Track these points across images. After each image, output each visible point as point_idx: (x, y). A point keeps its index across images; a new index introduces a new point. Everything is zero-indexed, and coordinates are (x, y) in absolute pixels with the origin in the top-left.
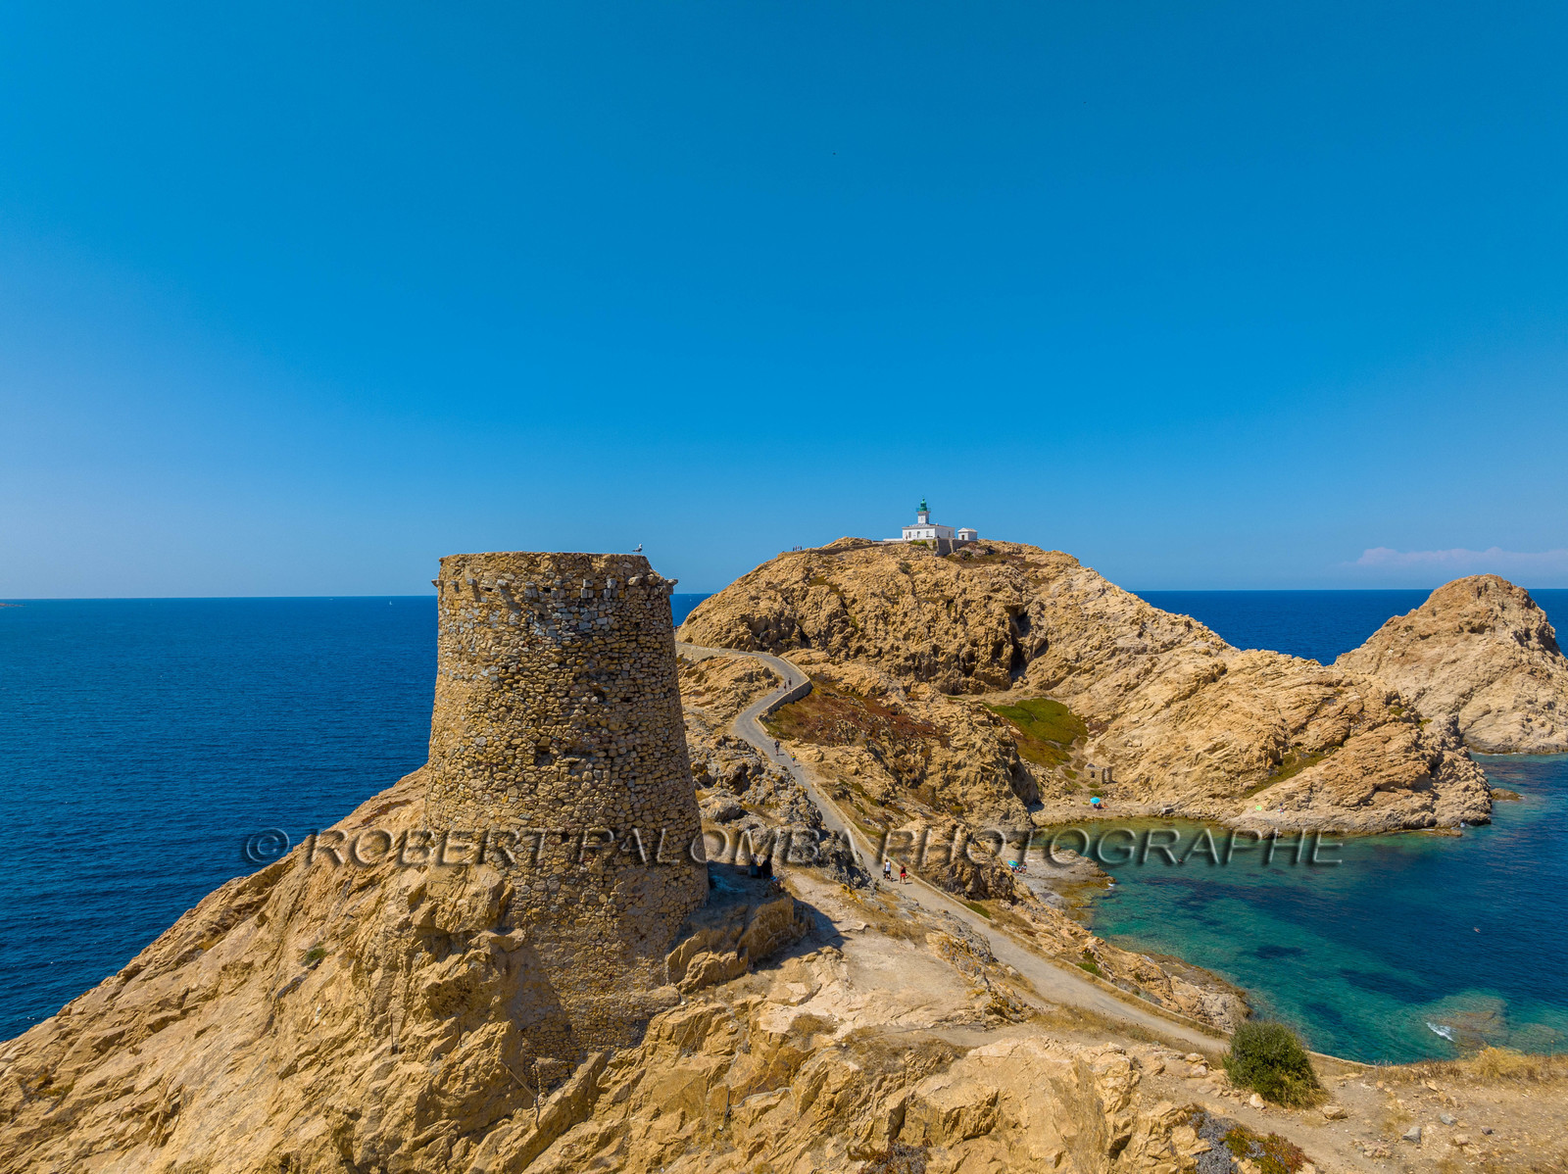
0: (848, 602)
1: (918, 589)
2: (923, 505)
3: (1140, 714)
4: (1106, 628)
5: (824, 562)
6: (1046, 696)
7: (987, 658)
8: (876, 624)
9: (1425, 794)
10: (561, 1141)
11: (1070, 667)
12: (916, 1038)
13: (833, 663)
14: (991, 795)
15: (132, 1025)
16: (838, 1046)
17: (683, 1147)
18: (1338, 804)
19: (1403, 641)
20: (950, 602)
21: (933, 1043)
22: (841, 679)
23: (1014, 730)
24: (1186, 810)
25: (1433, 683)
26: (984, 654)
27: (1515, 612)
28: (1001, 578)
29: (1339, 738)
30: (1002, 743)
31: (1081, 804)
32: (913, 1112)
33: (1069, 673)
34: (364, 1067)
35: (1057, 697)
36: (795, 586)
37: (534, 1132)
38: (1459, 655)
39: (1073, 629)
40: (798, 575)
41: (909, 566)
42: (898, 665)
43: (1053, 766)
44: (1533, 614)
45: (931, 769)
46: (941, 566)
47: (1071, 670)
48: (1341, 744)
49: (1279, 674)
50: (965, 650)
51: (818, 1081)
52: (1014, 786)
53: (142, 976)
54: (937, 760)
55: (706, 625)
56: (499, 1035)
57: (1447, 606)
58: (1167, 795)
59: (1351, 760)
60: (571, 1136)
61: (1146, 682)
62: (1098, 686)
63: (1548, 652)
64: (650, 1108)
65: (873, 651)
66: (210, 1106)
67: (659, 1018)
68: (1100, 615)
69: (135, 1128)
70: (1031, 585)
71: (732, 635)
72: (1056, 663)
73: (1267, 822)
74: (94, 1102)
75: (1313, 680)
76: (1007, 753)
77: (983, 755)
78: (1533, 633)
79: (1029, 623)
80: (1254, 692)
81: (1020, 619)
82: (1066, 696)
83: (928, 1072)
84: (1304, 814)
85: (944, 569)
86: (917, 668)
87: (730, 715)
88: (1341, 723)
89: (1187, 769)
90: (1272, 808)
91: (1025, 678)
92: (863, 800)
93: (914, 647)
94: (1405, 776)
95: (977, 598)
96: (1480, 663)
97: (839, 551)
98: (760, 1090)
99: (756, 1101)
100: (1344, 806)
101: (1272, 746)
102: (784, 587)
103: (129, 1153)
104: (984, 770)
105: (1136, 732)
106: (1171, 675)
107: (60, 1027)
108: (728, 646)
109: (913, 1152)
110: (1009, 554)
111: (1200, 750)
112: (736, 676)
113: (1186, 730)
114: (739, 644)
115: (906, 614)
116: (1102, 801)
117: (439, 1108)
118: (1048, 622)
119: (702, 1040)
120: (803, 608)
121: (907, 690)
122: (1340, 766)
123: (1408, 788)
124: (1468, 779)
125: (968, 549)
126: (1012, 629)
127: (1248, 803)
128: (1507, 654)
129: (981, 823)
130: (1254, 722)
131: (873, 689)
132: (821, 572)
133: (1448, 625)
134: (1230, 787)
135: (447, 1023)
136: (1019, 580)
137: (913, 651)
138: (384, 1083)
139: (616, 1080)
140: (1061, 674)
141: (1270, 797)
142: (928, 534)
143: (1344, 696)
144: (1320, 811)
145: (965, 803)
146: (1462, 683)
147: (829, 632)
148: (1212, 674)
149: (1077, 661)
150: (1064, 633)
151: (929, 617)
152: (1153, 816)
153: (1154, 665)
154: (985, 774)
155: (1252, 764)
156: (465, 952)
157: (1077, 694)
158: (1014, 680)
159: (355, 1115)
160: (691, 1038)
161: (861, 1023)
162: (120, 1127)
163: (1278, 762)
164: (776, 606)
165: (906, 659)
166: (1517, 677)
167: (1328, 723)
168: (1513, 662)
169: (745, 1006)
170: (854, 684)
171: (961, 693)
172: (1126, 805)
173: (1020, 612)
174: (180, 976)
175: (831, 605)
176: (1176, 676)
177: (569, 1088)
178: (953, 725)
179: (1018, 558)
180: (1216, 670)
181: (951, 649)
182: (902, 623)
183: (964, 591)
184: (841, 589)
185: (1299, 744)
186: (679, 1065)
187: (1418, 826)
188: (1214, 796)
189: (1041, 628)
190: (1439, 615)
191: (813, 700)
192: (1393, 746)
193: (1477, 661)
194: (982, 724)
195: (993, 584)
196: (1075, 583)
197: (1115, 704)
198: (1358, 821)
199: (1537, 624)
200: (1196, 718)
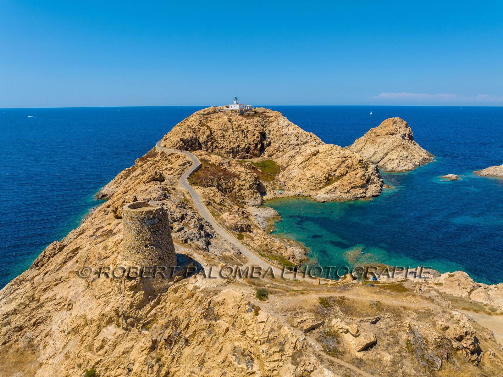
0: (212, 132)
1: (233, 127)
2: (236, 98)
3: (294, 166)
4: (288, 138)
5: (205, 118)
6: (270, 159)
7: (253, 148)
8: (221, 139)
9: (364, 189)
10: (154, 309)
11: (277, 150)
12: (213, 289)
13: (208, 155)
14: (252, 193)
15: (50, 285)
16: (200, 291)
17: (175, 308)
18: (342, 192)
19: (373, 136)
20: (243, 131)
21: (216, 290)
22: (210, 160)
23: (260, 171)
24: (303, 194)
25: (378, 150)
26: (252, 147)
27: (403, 129)
28: (258, 123)
29: (345, 173)
30: (255, 178)
31: (276, 193)
32: (212, 302)
33: (277, 152)
34: (118, 299)
35: (273, 159)
36: (196, 127)
37: (150, 308)
38: (386, 142)
39: (278, 138)
40: (197, 123)
41: (231, 119)
42: (228, 151)
43: (270, 181)
44: (408, 129)
45: (235, 187)
46: (240, 119)
48: (345, 175)
49: (332, 154)
50: (247, 146)
51: (197, 298)
52: (258, 189)
53: (48, 274)
54: (237, 184)
55: (170, 142)
56: (143, 293)
57: (385, 127)
58: (299, 190)
59: (347, 180)
60: (156, 308)
61: (297, 155)
62: (284, 156)
63: (410, 140)
64: (170, 302)
65: (220, 147)
66: (81, 304)
67: (170, 287)
68: (286, 134)
69: (59, 307)
70: (267, 124)
71: (178, 145)
72: (273, 149)
73: (323, 198)
74: (47, 302)
75: (340, 156)
76: (256, 181)
77: (250, 182)
78: (407, 135)
79: (266, 136)
80: (325, 160)
81: (263, 136)
82: (275, 158)
83: (215, 295)
84: (333, 195)
85: (241, 120)
86: (233, 152)
87: (179, 178)
88: (346, 169)
89: (305, 182)
90: (325, 193)
91: (264, 153)
92: (215, 204)
93: (232, 146)
94: (360, 184)
95: (251, 130)
96: (391, 144)
97: (210, 114)
98: (188, 299)
99: (187, 301)
101: (327, 176)
102: (193, 127)
103: (60, 312)
104: (250, 186)
105: (293, 171)
106: (304, 154)
107: (32, 286)
108: (177, 149)
109: (212, 308)
110: (261, 113)
111: (309, 177)
112: (180, 164)
113: (306, 171)
114: (180, 148)
115: (230, 136)
116: (282, 192)
117: (133, 306)
118: (271, 136)
119: (178, 291)
120: (199, 134)
121: (229, 163)
122: (344, 182)
123: (360, 187)
124: (377, 183)
125: (249, 112)
126: (261, 139)
127: (319, 192)
128: (398, 142)
129: (248, 201)
130: (323, 169)
131: (219, 164)
132: (204, 122)
133: (385, 132)
134: (315, 187)
135: (133, 292)
136: (264, 123)
137: (232, 147)
138: (123, 302)
139: (163, 298)
140: (274, 152)
141: (325, 190)
142: (237, 107)
143: (348, 161)
144: (337, 194)
145: (244, 196)
146: (386, 150)
147: (207, 142)
148: (315, 154)
149: (279, 148)
150: (276, 139)
151: (236, 136)
152: (295, 196)
153: (300, 150)
154: (250, 187)
155: (322, 181)
156: (135, 280)
157: (278, 158)
158: (261, 154)
159: (118, 308)
160: (176, 291)
161: (204, 287)
162: (56, 307)
163: (328, 180)
164: (191, 135)
165: (230, 149)
166: (400, 149)
167: (342, 169)
168: (399, 144)
169: (185, 284)
170: (214, 162)
171: (246, 159)
172: (288, 192)
173: (263, 133)
174: (59, 273)
175: (208, 133)
176: (305, 154)
177: (155, 300)
178: (241, 174)
179: (264, 114)
180: (316, 152)
181: (243, 146)
182: (229, 138)
183: (247, 127)
184: (210, 127)
185: (334, 175)
186: (174, 295)
187: (361, 197)
188: (311, 190)
189: (269, 138)
190: (383, 129)
191: (202, 170)
192: (358, 176)
193: (390, 144)
194: (250, 173)
195: (256, 125)
196: (280, 123)
197: (288, 162)
198: (346, 197)
199: (408, 132)
200: (309, 167)
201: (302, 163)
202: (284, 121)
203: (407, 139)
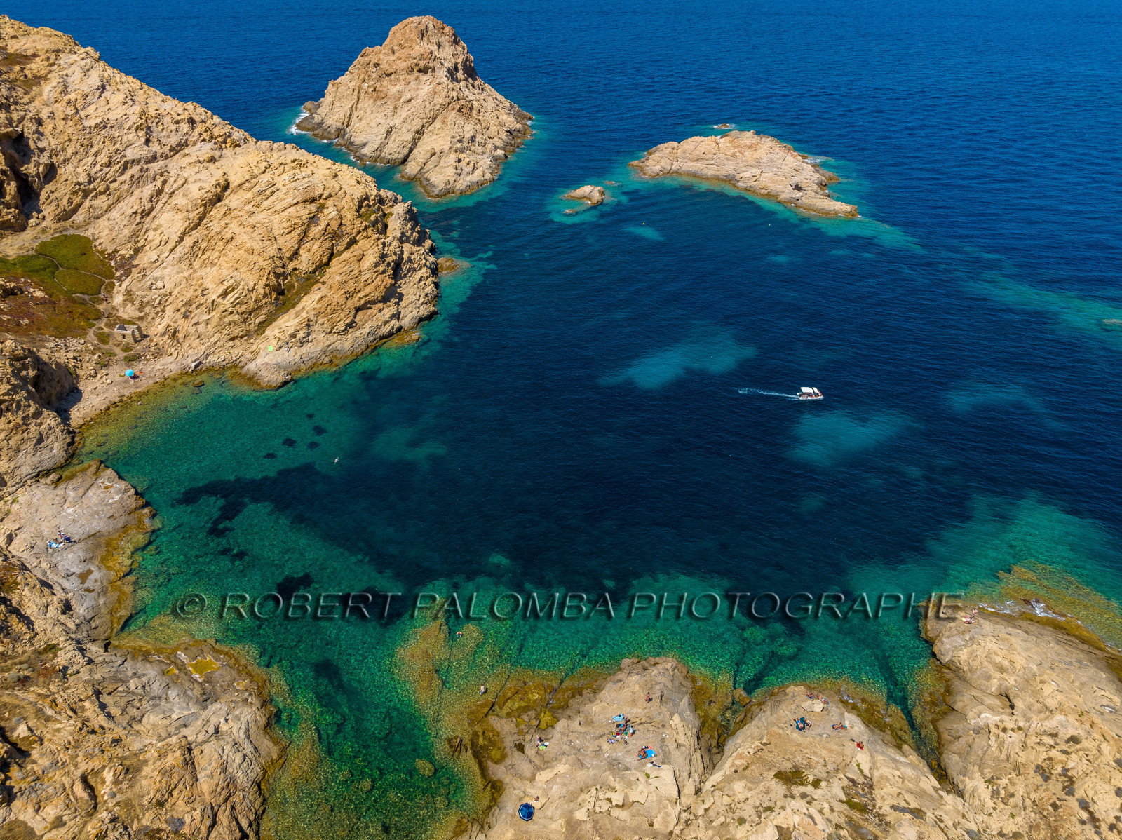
3: (158, 251)
4: (112, 140)
6: (66, 230)
9: (393, 300)
11: (84, 191)
18: (330, 332)
23: (38, 294)
24: (211, 359)
25: (396, 121)
27: (447, 48)
29: (325, 259)
31: (118, 378)
33: (85, 197)
35: (78, 228)
38: (412, 94)
39: (78, 146)
43: (83, 332)
44: (459, 49)
47: (86, 194)
48: (327, 264)
49: (272, 188)
52: (40, 399)
57: (401, 47)
58: (194, 345)
59: (336, 287)
61: (160, 205)
62: (114, 214)
63: (470, 79)
68: (103, 125)
70: (20, 91)
72: (69, 188)
73: (279, 366)
75: (299, 199)
78: (460, 66)
79: (28, 146)
80: (253, 220)
81: (15, 146)
82: (87, 223)
84: (304, 349)
88: (327, 244)
89: (206, 316)
90: (281, 348)
91: (39, 211)
94: (377, 294)
96: (426, 102)
100: (335, 333)
101: (273, 281)
105: (157, 273)
106: (179, 200)
111: (214, 297)
113: (201, 267)
118: (48, 142)
122: (329, 292)
123: (380, 302)
126: (9, 161)
127: (259, 344)
128: (444, 93)
130: (255, 258)
133: (403, 65)
134: (245, 327)
140: (77, 200)
141: (278, 335)
143: (325, 211)
146: (416, 121)
148: (217, 195)
149: (90, 182)
150: (70, 151)
152: (184, 373)
153: (164, 183)
155: (260, 301)
157: (98, 218)
158: (29, 217)
163: (281, 293)
166: (451, 114)
167: (315, 247)
168: (447, 100)
172: (158, 365)
173: (13, 136)
176: (185, 199)
180: (219, 190)
185: (295, 269)
187: (390, 335)
188: (233, 339)
189: (42, 150)
190: (397, 54)
192: (365, 263)
193: (424, 101)
196: (70, 80)
197: (135, 234)
198: (347, 345)
199: (462, 56)
200: (208, 253)
201: (181, 239)
202: (86, 72)
203: (463, 77)
